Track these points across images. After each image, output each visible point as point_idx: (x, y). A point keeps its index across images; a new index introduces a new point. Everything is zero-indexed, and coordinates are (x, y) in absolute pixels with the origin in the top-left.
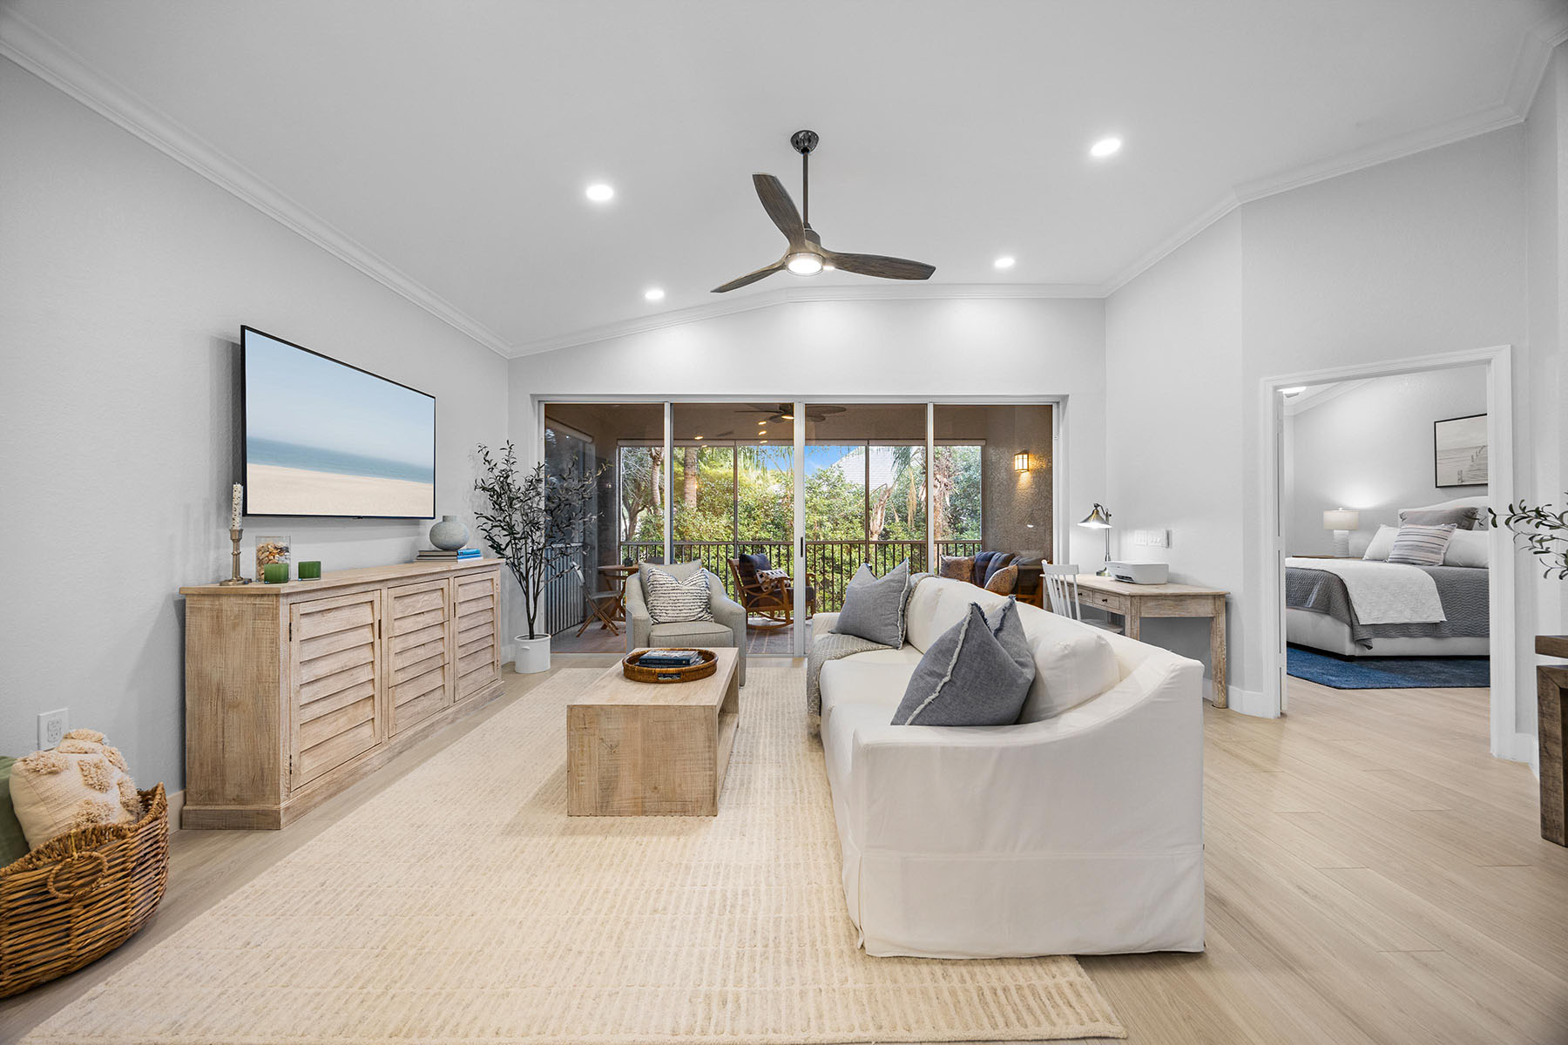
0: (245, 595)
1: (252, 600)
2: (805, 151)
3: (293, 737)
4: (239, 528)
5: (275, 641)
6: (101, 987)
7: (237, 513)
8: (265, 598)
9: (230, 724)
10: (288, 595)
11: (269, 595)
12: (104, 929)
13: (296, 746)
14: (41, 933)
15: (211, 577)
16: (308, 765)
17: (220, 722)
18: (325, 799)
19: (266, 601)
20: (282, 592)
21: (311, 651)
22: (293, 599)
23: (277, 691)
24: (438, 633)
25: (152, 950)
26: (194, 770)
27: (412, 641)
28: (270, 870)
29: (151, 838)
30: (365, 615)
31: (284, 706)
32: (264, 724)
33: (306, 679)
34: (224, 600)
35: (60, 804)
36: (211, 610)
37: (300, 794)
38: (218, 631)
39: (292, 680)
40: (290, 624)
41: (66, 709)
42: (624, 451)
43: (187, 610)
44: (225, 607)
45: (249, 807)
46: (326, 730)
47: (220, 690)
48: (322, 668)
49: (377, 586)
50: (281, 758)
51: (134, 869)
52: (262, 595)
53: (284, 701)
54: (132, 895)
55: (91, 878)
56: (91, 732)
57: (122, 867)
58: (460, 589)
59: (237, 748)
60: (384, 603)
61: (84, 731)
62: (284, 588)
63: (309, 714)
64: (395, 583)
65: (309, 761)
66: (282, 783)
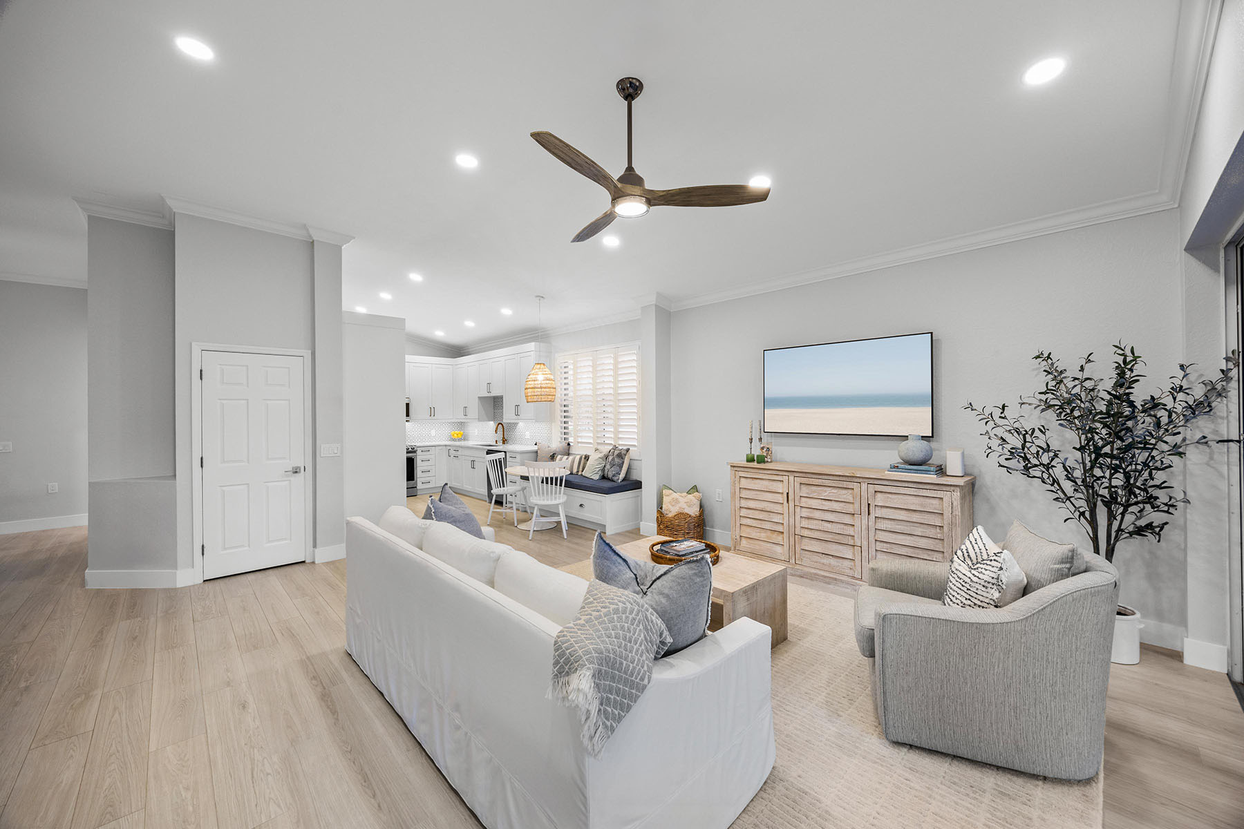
3: (737, 527)
13: (738, 531)
16: (745, 544)
21: (745, 494)
24: (847, 519)
27: (817, 514)
30: (779, 487)
39: (736, 503)
40: (735, 479)
46: (755, 534)
49: (786, 473)
58: (879, 495)
60: (792, 485)
63: (745, 521)
64: (801, 475)
65: (744, 542)
66: (733, 543)
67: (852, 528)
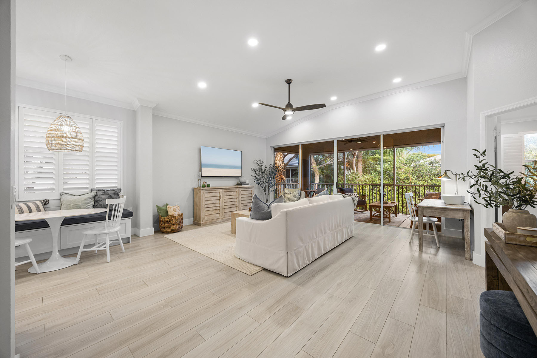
2: (289, 84)
3: (204, 212)
4: (200, 178)
5: (201, 197)
6: (172, 234)
7: (200, 176)
9: (197, 209)
10: (205, 190)
12: (173, 228)
13: (204, 214)
14: (168, 226)
16: (206, 218)
18: (209, 224)
20: (201, 189)
21: (207, 199)
23: (201, 205)
24: (235, 200)
25: (178, 233)
27: (228, 200)
29: (179, 219)
30: (218, 194)
31: (202, 207)
33: (206, 203)
35: (171, 212)
37: (205, 222)
38: (196, 194)
39: (203, 203)
41: (179, 203)
42: (312, 157)
43: (194, 191)
45: (198, 222)
46: (210, 213)
47: (196, 203)
48: (209, 202)
49: (220, 189)
50: (201, 215)
51: (177, 222)
54: (177, 225)
55: (172, 221)
57: (175, 221)
58: (242, 191)
59: (198, 213)
60: (222, 193)
62: (205, 188)
63: (206, 209)
64: (225, 189)
65: (206, 217)
66: (202, 219)
67: (236, 202)
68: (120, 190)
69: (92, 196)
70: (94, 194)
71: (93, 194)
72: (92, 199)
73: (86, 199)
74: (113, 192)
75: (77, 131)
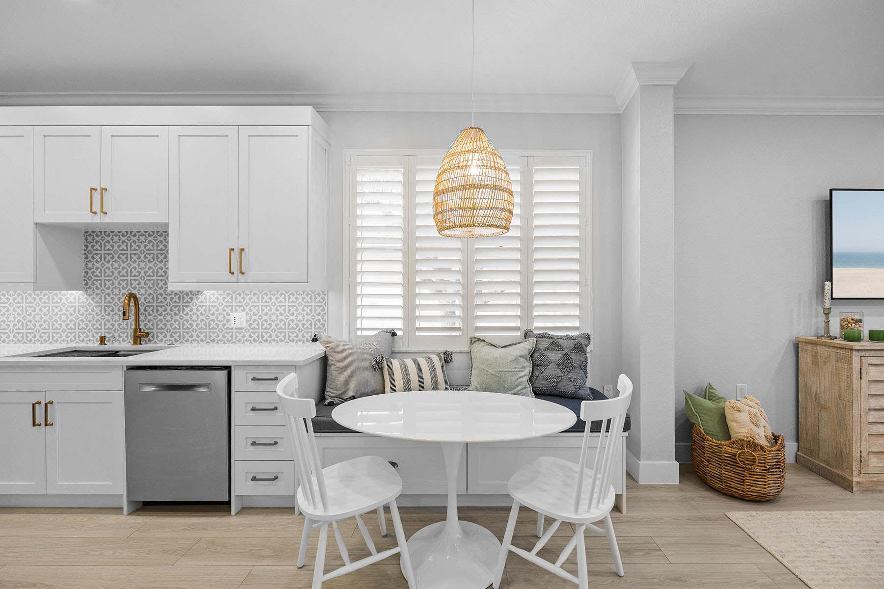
0: (831, 346)
1: (835, 350)
3: (863, 439)
4: (828, 307)
5: (850, 377)
6: (754, 513)
7: (827, 298)
8: (844, 350)
9: (823, 417)
10: (859, 350)
11: (846, 349)
12: (756, 489)
13: (865, 446)
14: (734, 475)
15: (813, 333)
16: (875, 463)
17: (816, 415)
19: (843, 352)
20: (854, 348)
21: (876, 389)
22: (863, 354)
23: (851, 407)
25: (777, 512)
26: (803, 435)
28: (842, 512)
29: (776, 459)
31: (856, 418)
32: (842, 423)
33: (872, 406)
34: (819, 348)
35: (741, 425)
36: (812, 351)
37: (868, 478)
38: (816, 363)
39: (862, 404)
40: (861, 369)
41: (746, 385)
43: (799, 349)
44: (819, 351)
45: (833, 470)
47: (817, 396)
50: (854, 449)
51: (769, 469)
52: (841, 348)
53: (856, 415)
54: (768, 480)
55: (751, 463)
56: (754, 399)
57: (764, 465)
59: (826, 433)
61: (751, 397)
62: (856, 345)
63: (876, 429)
65: (876, 460)
66: (855, 465)
68: (588, 338)
69: (526, 352)
70: (532, 345)
71: (528, 346)
72: (526, 360)
73: (516, 360)
74: (572, 343)
75: (496, 166)
